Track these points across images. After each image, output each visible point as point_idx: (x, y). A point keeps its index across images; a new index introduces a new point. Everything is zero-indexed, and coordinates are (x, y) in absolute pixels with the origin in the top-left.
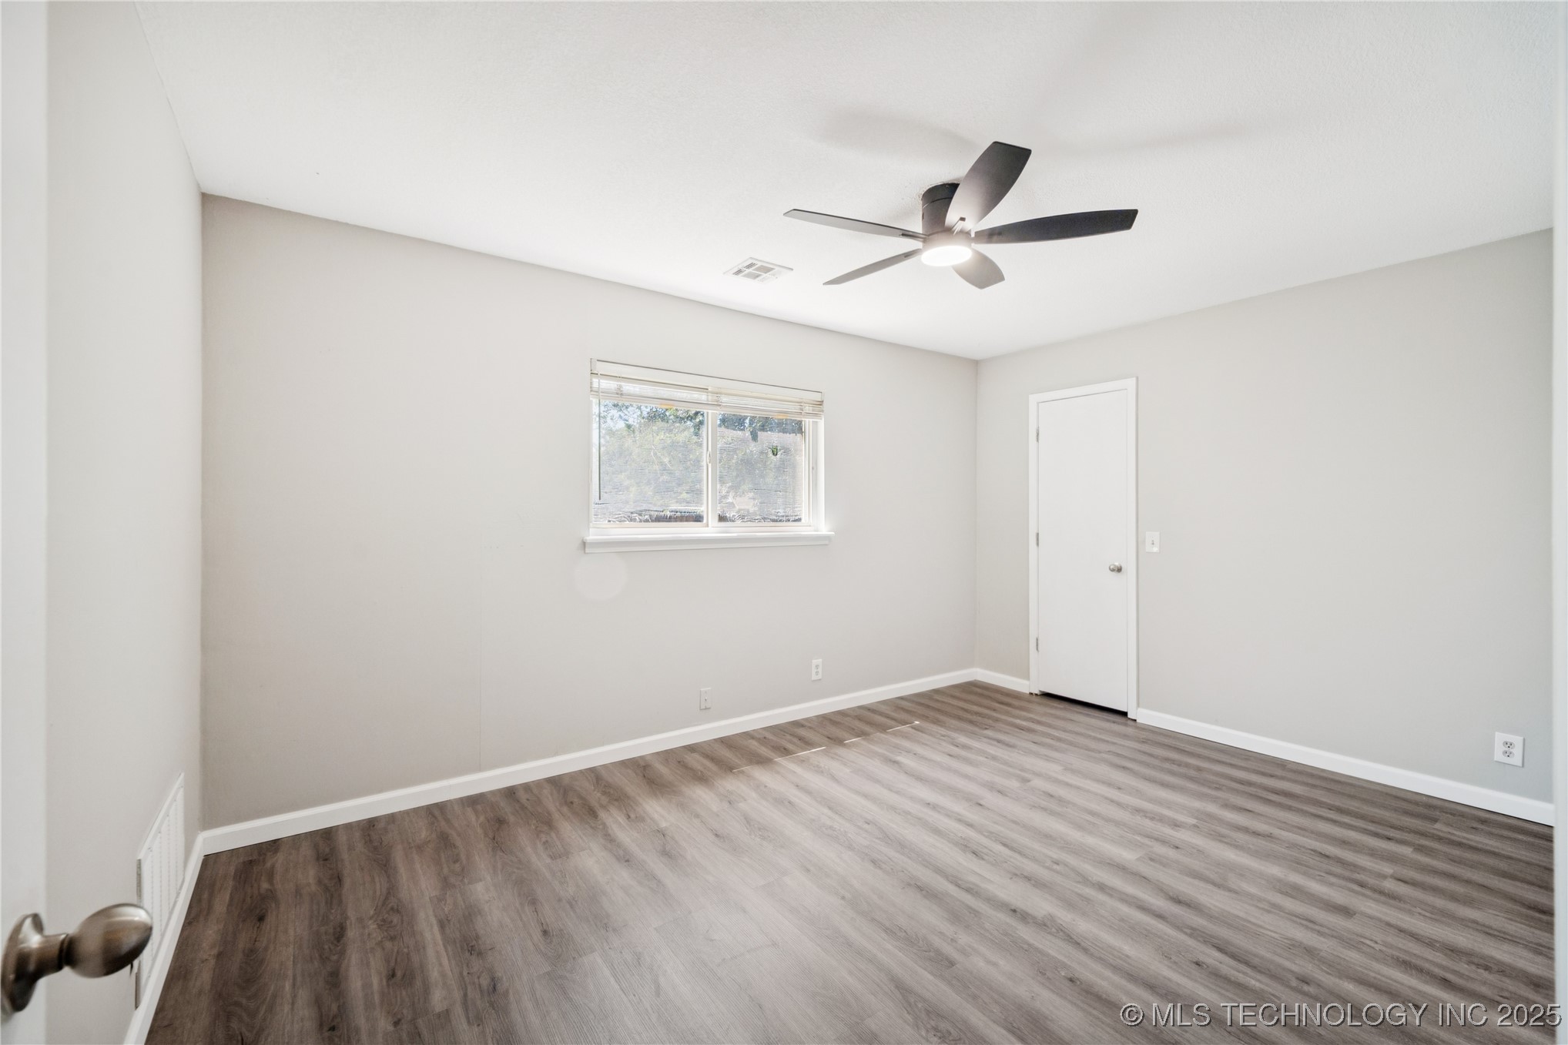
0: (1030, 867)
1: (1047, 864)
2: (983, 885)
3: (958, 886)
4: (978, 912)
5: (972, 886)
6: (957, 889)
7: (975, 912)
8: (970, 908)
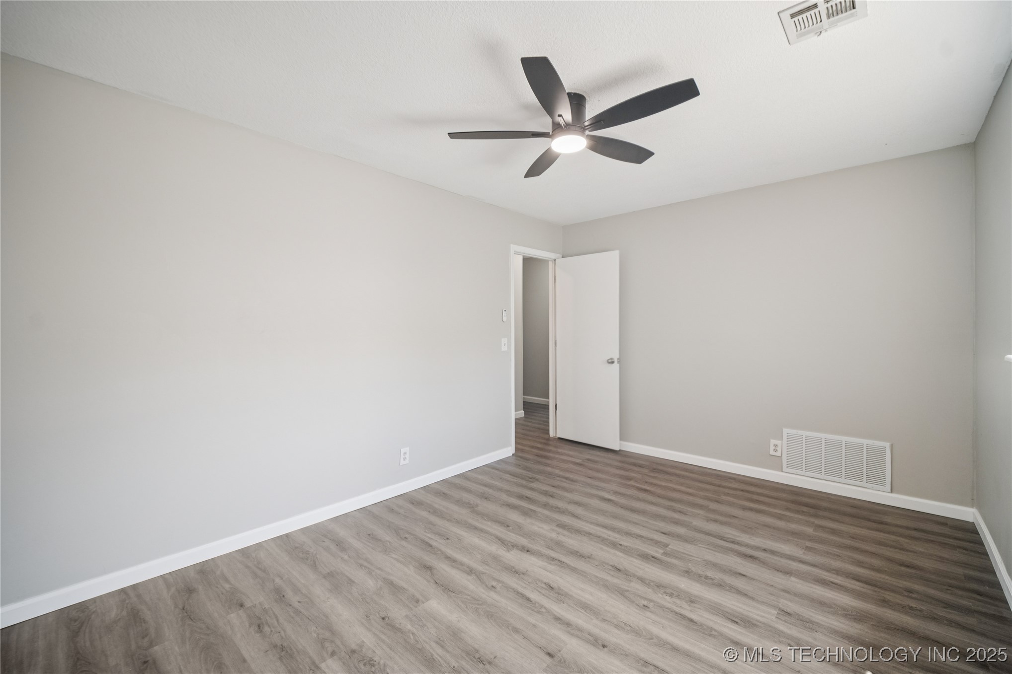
0: (512, 582)
1: (500, 585)
2: (545, 564)
3: (560, 561)
4: (547, 548)
5: (552, 562)
6: (560, 559)
7: (549, 548)
8: (552, 550)
